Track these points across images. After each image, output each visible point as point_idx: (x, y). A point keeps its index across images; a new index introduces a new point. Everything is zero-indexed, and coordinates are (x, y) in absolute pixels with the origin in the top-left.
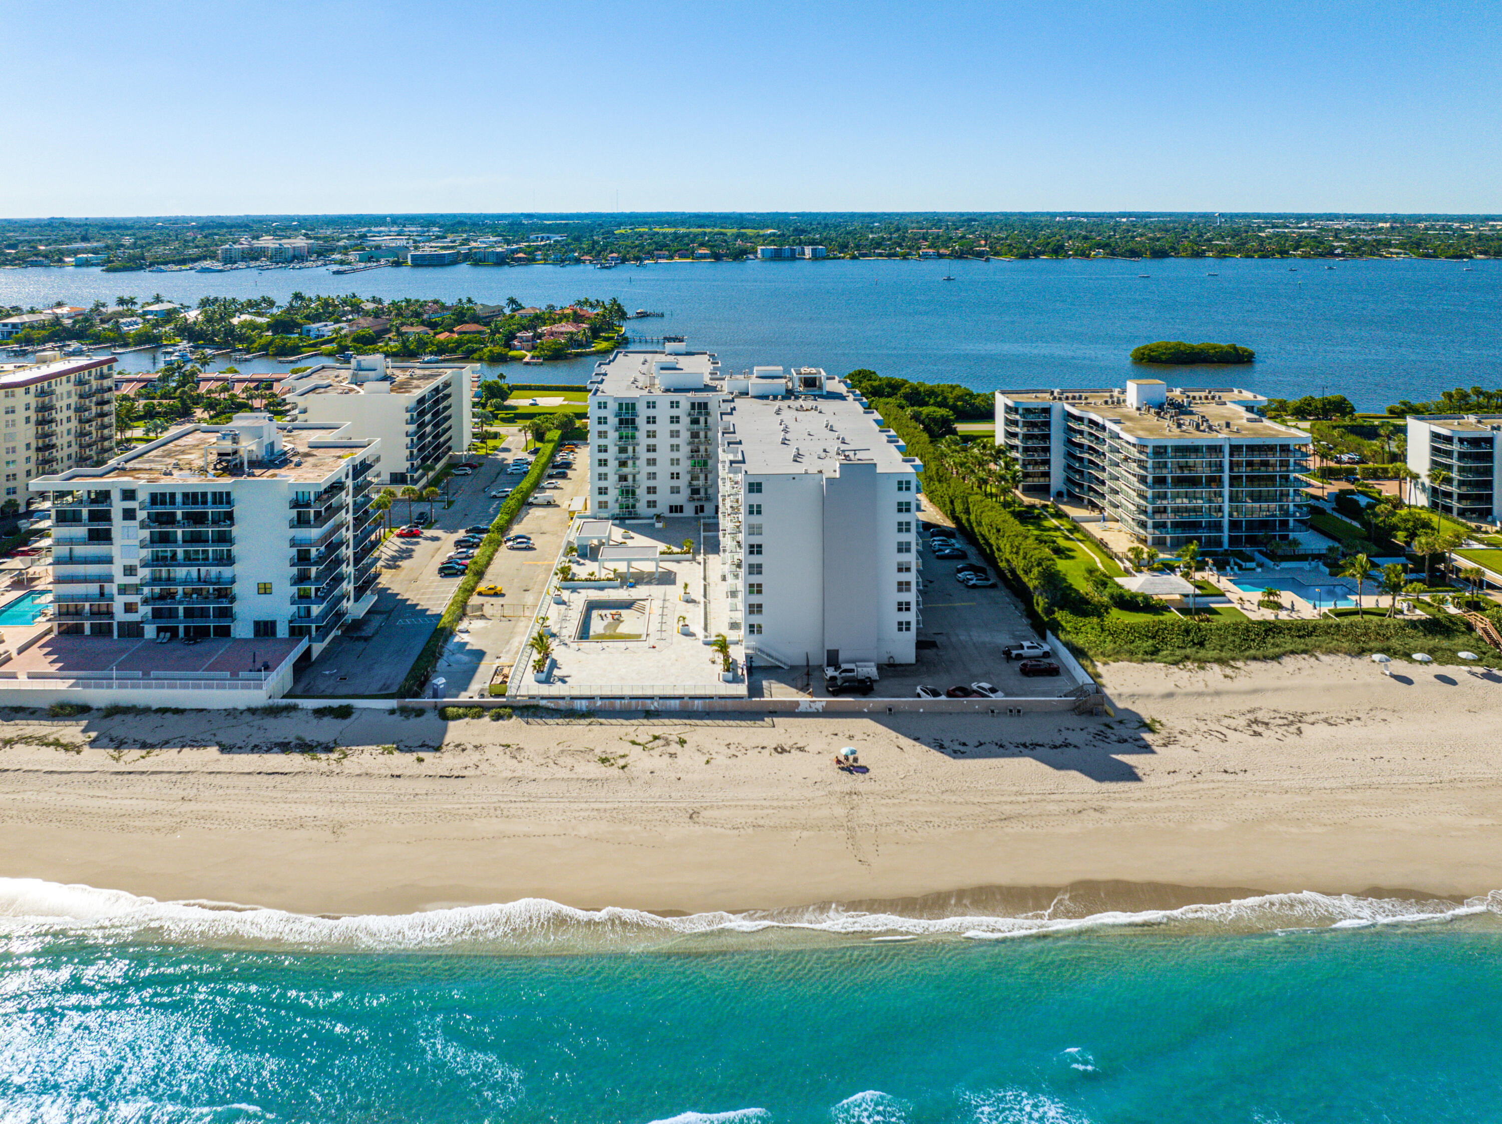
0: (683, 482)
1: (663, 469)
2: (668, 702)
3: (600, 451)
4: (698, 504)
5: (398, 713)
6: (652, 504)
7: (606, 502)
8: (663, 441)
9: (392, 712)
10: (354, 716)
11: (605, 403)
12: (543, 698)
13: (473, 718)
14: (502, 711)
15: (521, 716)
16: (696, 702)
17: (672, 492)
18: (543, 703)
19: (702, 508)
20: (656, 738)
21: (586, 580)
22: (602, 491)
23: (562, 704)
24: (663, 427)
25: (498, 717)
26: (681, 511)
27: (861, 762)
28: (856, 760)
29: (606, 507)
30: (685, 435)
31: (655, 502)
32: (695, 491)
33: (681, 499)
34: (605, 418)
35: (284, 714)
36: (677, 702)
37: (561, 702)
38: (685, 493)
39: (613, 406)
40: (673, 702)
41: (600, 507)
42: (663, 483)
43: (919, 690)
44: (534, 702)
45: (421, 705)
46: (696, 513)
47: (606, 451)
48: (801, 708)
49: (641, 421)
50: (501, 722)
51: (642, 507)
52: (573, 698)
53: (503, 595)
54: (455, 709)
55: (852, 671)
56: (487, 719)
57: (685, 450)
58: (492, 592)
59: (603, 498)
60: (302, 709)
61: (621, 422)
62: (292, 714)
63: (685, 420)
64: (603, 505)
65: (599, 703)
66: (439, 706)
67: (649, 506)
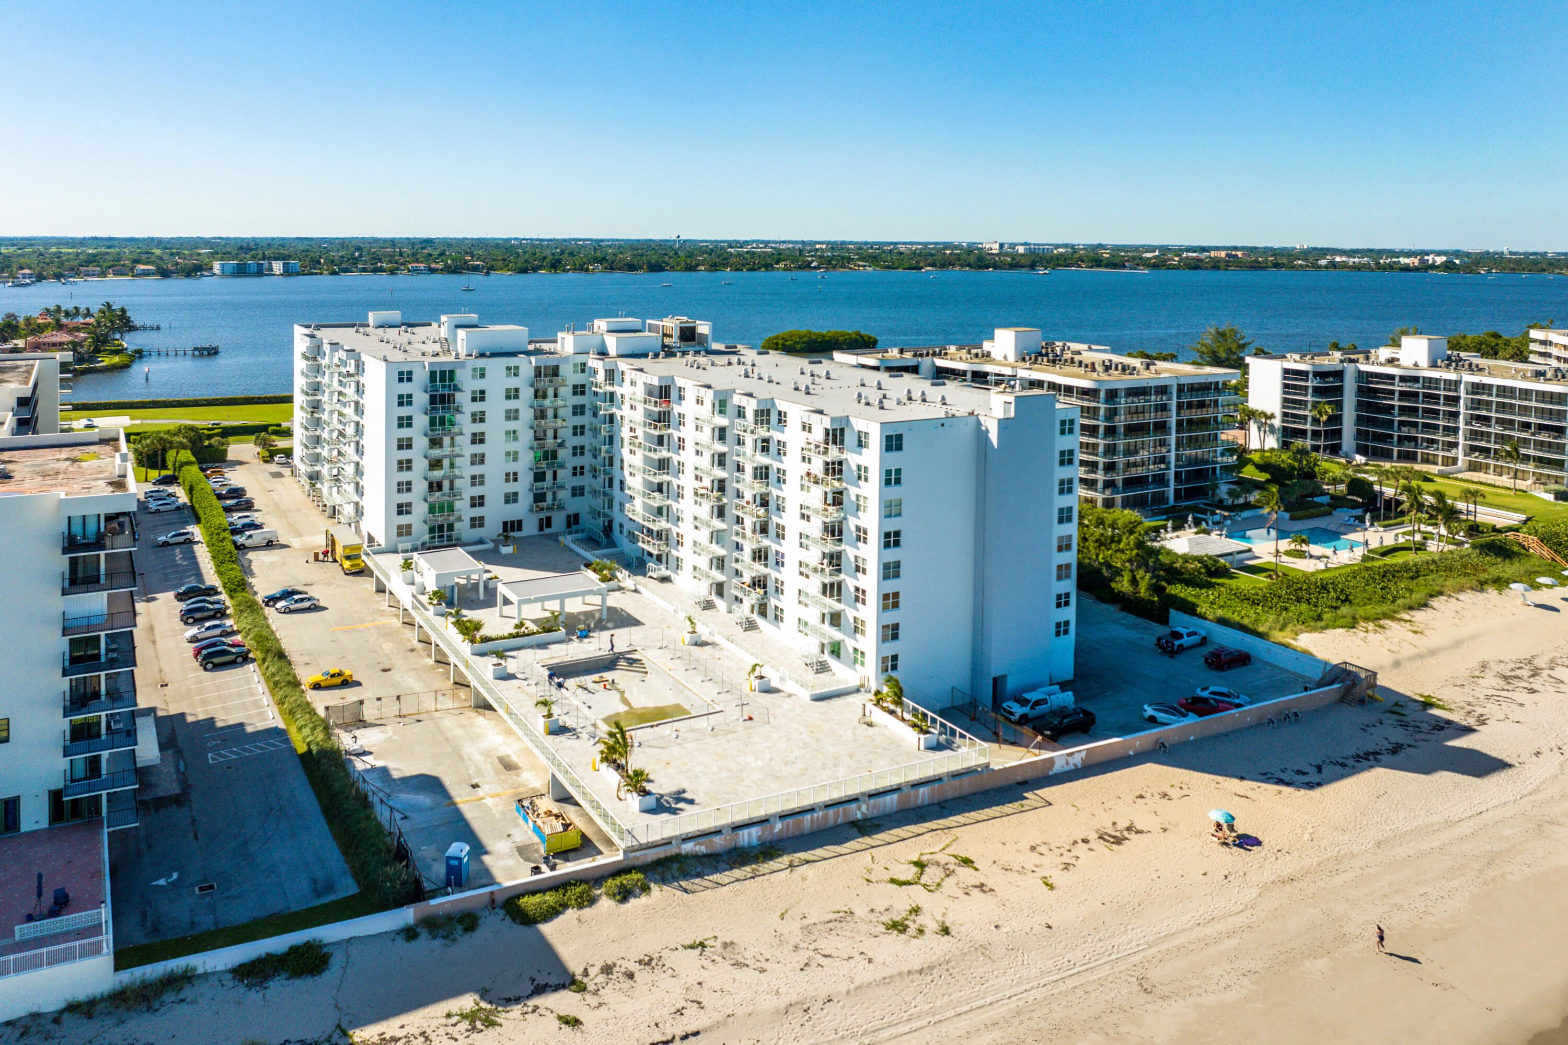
0: (524, 486)
1: (495, 469)
2: (881, 800)
3: (400, 447)
4: (543, 515)
5: (424, 934)
6: (477, 522)
7: (409, 526)
8: (495, 427)
9: (410, 933)
10: (336, 962)
11: (410, 373)
12: (686, 839)
13: (581, 907)
14: (624, 880)
15: (664, 881)
16: (922, 790)
17: (507, 501)
18: (688, 847)
19: (549, 520)
20: (921, 865)
21: (512, 636)
22: (403, 509)
23: (719, 843)
24: (495, 406)
25: (624, 895)
26: (520, 529)
27: (1241, 828)
28: (1231, 828)
29: (409, 533)
30: (527, 415)
31: (482, 518)
32: (539, 497)
33: (518, 511)
34: (410, 396)
35: (169, 997)
36: (895, 796)
37: (717, 840)
38: (526, 500)
39: (421, 377)
40: (888, 798)
41: (400, 534)
42: (495, 489)
43: (1149, 711)
44: (671, 851)
45: (463, 907)
46: (541, 529)
47: (409, 446)
48: (1057, 768)
49: (463, 398)
50: (633, 902)
51: (463, 528)
52: (737, 828)
53: (359, 684)
54: (538, 898)
55: (1044, 701)
56: (606, 904)
57: (526, 436)
58: (338, 680)
59: (404, 520)
60: (205, 975)
61: (433, 400)
62: (187, 993)
63: (527, 393)
64: (404, 531)
65: (779, 826)
66: (500, 899)
67: (473, 526)
